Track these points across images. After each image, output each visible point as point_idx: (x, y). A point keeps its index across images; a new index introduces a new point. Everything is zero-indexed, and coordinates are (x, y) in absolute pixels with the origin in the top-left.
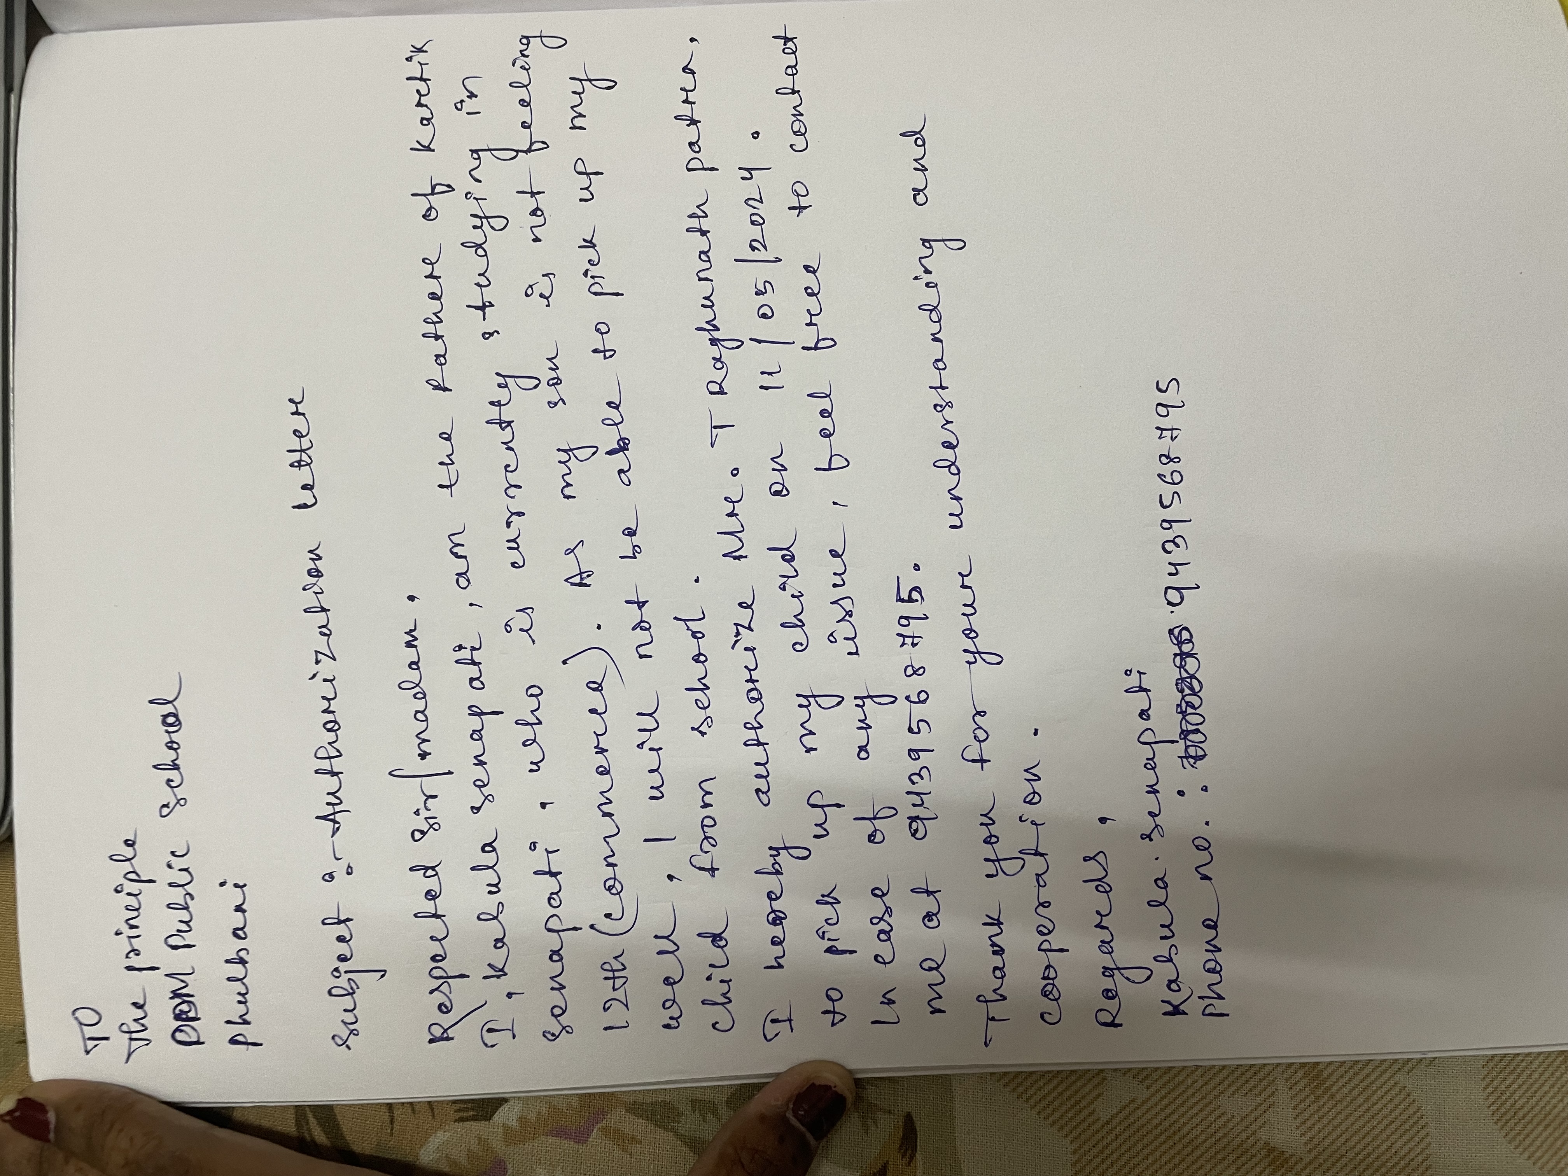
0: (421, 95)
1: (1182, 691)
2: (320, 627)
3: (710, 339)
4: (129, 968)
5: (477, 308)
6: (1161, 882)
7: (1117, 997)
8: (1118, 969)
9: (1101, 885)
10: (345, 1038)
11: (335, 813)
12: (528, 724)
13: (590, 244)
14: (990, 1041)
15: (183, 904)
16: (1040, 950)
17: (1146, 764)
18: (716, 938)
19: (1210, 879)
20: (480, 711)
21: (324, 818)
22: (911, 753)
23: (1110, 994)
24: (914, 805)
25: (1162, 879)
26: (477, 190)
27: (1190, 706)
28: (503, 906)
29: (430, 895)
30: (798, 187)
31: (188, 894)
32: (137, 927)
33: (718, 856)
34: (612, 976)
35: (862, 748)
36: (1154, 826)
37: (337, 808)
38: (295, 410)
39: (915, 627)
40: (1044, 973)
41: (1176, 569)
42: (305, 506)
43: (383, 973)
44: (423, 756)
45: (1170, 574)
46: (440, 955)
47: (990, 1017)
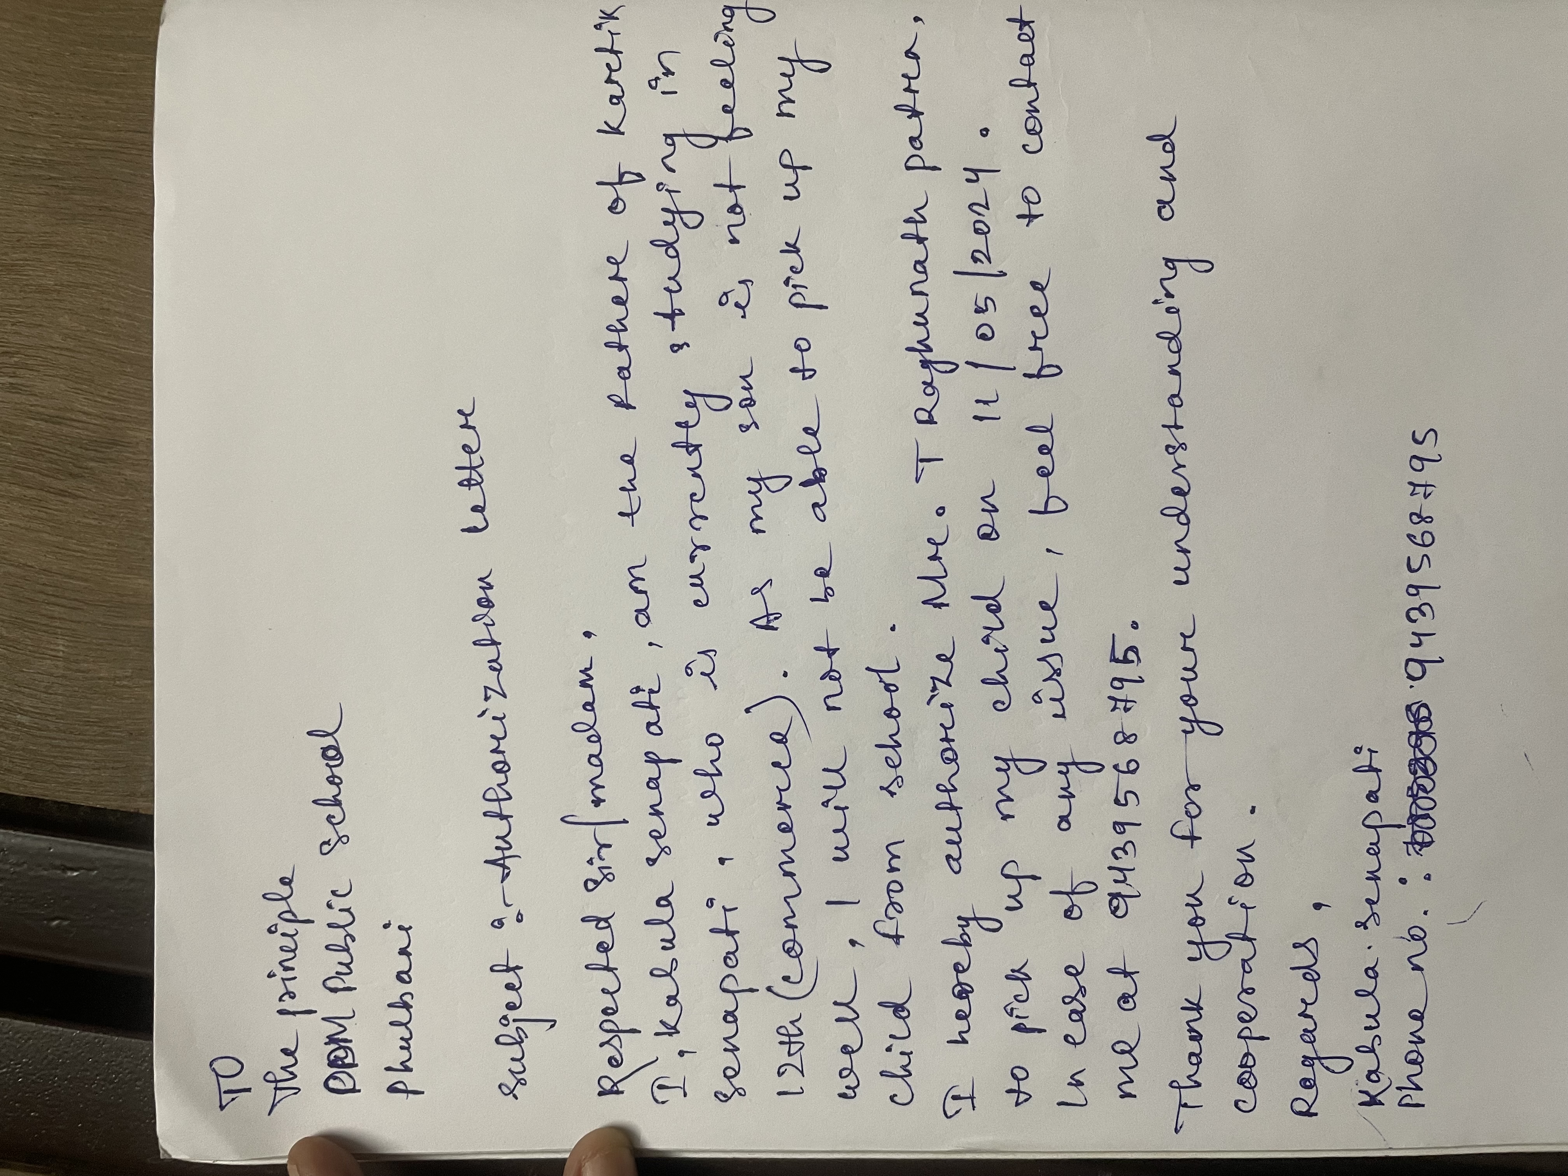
0: (611, 70)
1: (1414, 773)
2: (489, 662)
3: (920, 361)
4: (281, 1012)
5: (665, 316)
6: (1372, 972)
7: (1315, 1087)
8: (1319, 1058)
9: (1310, 974)
10: (512, 1088)
11: (504, 858)
12: (707, 774)
13: (793, 248)
14: (1181, 1127)
15: (344, 945)
16: (1239, 1037)
17: (1370, 849)
18: (898, 1009)
19: (1421, 969)
20: (656, 758)
21: (493, 862)
22: (1117, 826)
23: (1308, 1084)
24: (1116, 881)
25: (1372, 969)
26: (671, 180)
27: (1422, 790)
28: (677, 962)
29: (603, 948)
30: (1030, 193)
31: (348, 935)
32: (293, 969)
33: (905, 924)
34: (788, 1041)
35: (1064, 818)
36: (1371, 913)
37: (507, 853)
38: (464, 422)
39: (1129, 692)
40: (1241, 1062)
41: (1420, 639)
42: (474, 530)
43: (553, 1023)
44: (597, 802)
45: (1413, 645)
46: (612, 1009)
47: (1183, 1103)
